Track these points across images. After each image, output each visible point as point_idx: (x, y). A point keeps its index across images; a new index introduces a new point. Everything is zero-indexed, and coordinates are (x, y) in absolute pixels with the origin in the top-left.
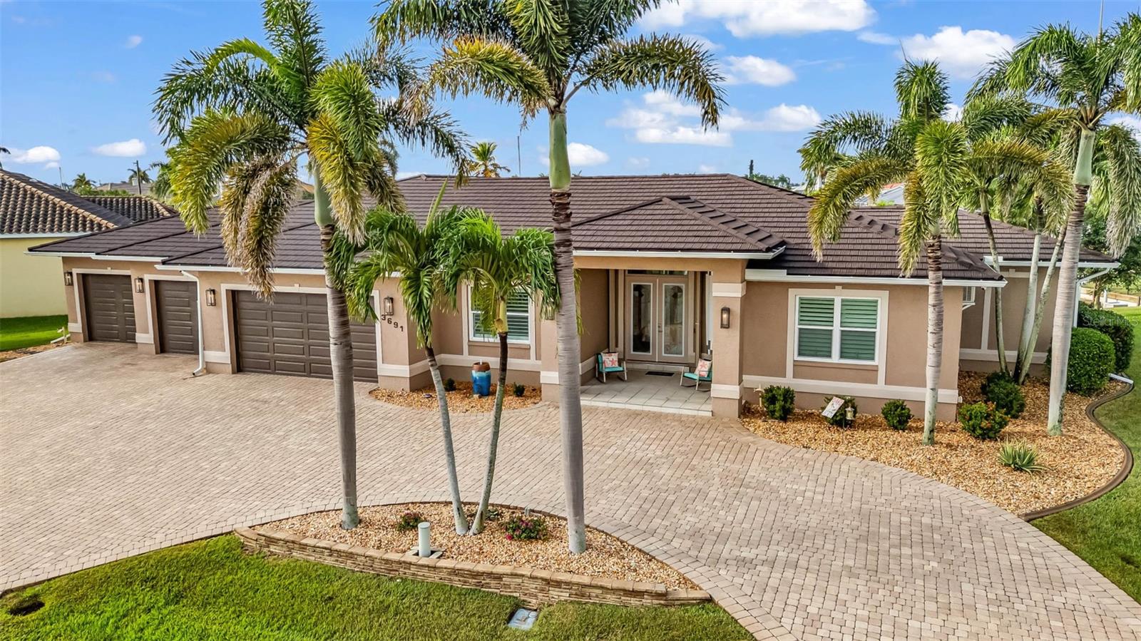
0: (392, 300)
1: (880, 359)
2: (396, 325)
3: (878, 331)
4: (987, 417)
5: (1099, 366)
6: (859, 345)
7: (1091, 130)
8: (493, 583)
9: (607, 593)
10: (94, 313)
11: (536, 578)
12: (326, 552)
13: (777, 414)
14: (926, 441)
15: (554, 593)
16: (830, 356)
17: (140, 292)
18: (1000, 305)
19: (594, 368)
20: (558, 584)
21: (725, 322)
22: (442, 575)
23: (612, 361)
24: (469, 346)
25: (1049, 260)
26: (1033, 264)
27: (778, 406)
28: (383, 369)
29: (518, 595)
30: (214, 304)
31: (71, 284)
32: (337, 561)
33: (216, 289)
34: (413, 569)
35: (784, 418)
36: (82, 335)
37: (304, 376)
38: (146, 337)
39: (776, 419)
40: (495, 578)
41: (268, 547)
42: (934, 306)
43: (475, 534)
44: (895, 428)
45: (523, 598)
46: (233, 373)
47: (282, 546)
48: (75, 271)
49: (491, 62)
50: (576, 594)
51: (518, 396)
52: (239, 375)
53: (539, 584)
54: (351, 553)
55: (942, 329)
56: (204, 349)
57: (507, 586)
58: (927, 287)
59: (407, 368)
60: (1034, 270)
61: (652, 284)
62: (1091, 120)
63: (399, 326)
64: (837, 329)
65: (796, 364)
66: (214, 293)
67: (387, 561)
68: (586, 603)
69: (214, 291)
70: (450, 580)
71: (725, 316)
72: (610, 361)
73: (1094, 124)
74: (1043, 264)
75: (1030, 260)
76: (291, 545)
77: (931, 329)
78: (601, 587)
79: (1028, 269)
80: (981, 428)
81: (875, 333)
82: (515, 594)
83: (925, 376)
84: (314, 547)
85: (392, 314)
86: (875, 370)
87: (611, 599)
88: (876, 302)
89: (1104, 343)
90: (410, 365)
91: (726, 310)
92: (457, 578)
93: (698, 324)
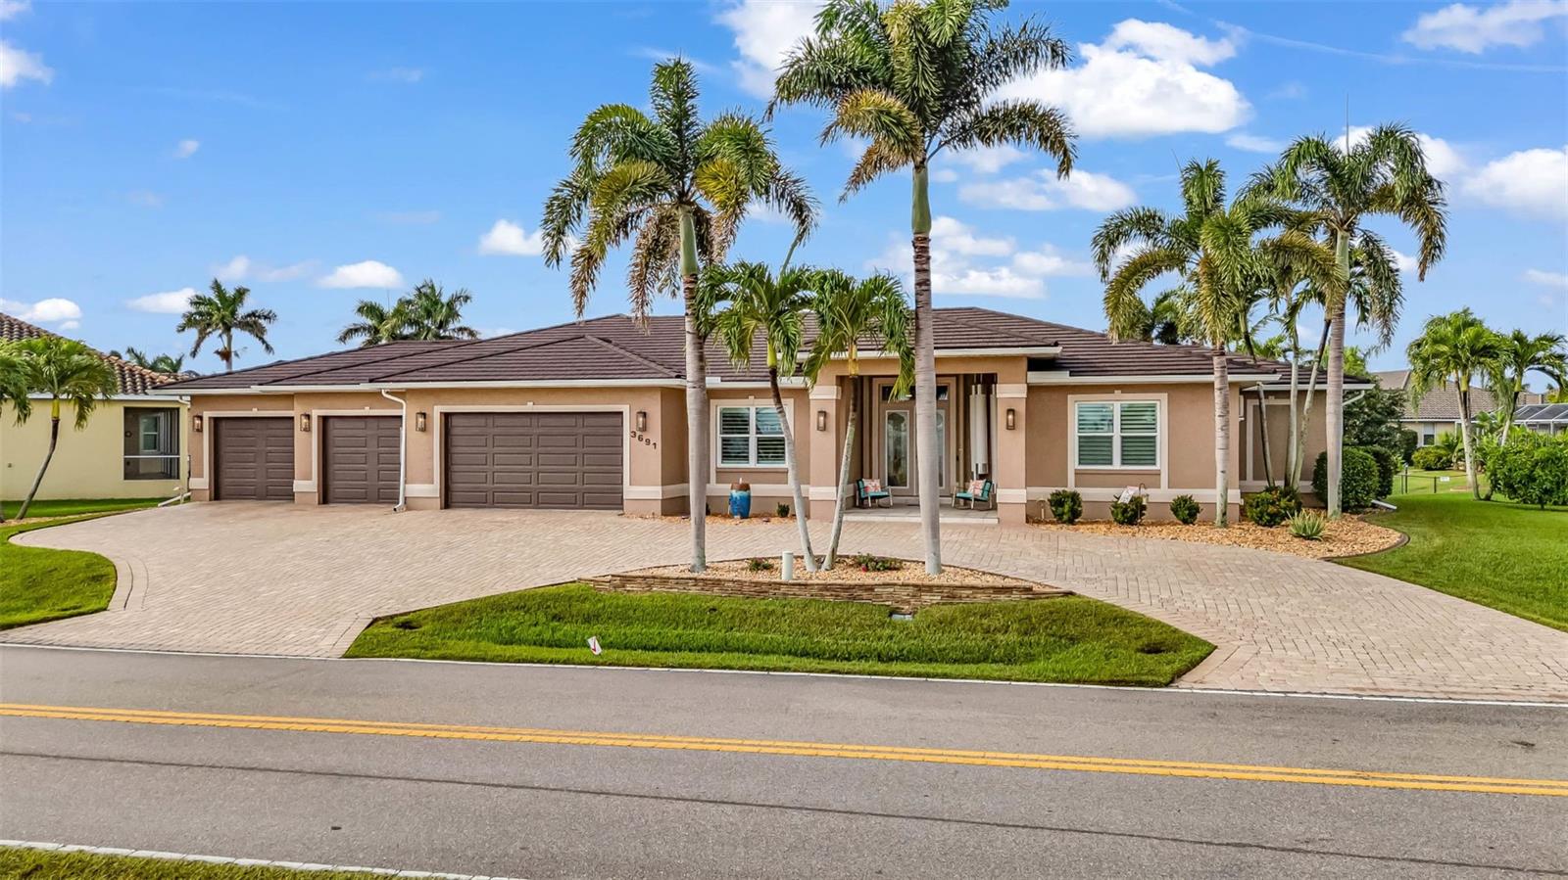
0: (645, 415)
1: (1162, 463)
2: (648, 442)
3: (1158, 434)
4: (1273, 503)
5: (1365, 481)
6: (1139, 450)
7: (1346, 231)
8: (865, 595)
9: (977, 593)
10: (224, 466)
11: (908, 585)
12: (691, 583)
13: (1065, 517)
14: (1220, 524)
15: (926, 597)
16: (1111, 464)
17: (305, 430)
18: (1265, 425)
19: (854, 497)
20: (930, 589)
21: (1011, 424)
22: (814, 592)
23: (875, 486)
24: (717, 472)
25: (1308, 383)
26: (1293, 387)
27: (1066, 508)
28: (630, 491)
29: (890, 603)
30: (424, 430)
31: (200, 430)
32: (703, 589)
33: (427, 413)
34: (783, 589)
35: (1071, 522)
36: (208, 492)
37: (529, 508)
38: (306, 484)
39: (1064, 523)
40: (866, 590)
41: (624, 587)
42: (1220, 389)
43: (827, 570)
44: (1185, 522)
45: (896, 605)
46: (441, 509)
47: (640, 583)
48: (207, 415)
49: (888, 114)
50: (948, 597)
51: (782, 516)
52: (447, 511)
53: (911, 590)
54: (719, 580)
55: (1228, 412)
56: (406, 482)
57: (878, 596)
58: (1211, 384)
59: (659, 489)
60: (1293, 394)
61: (908, 411)
62: (1346, 222)
63: (652, 443)
64: (1117, 435)
65: (1077, 473)
66: (425, 418)
67: (757, 584)
68: (958, 603)
69: (424, 415)
70: (822, 595)
71: (1010, 417)
72: (873, 486)
73: (1349, 226)
74: (1302, 387)
75: (1290, 383)
76: (651, 581)
77: (1218, 412)
78: (972, 587)
79: (1287, 394)
80: (1268, 514)
81: (1154, 437)
82: (887, 603)
83: (1215, 461)
84: (677, 579)
85: (644, 429)
86: (1158, 474)
87: (981, 597)
88: (1154, 406)
89: (1367, 459)
90: (662, 485)
91: (1011, 411)
92: (828, 594)
93: (961, 450)
